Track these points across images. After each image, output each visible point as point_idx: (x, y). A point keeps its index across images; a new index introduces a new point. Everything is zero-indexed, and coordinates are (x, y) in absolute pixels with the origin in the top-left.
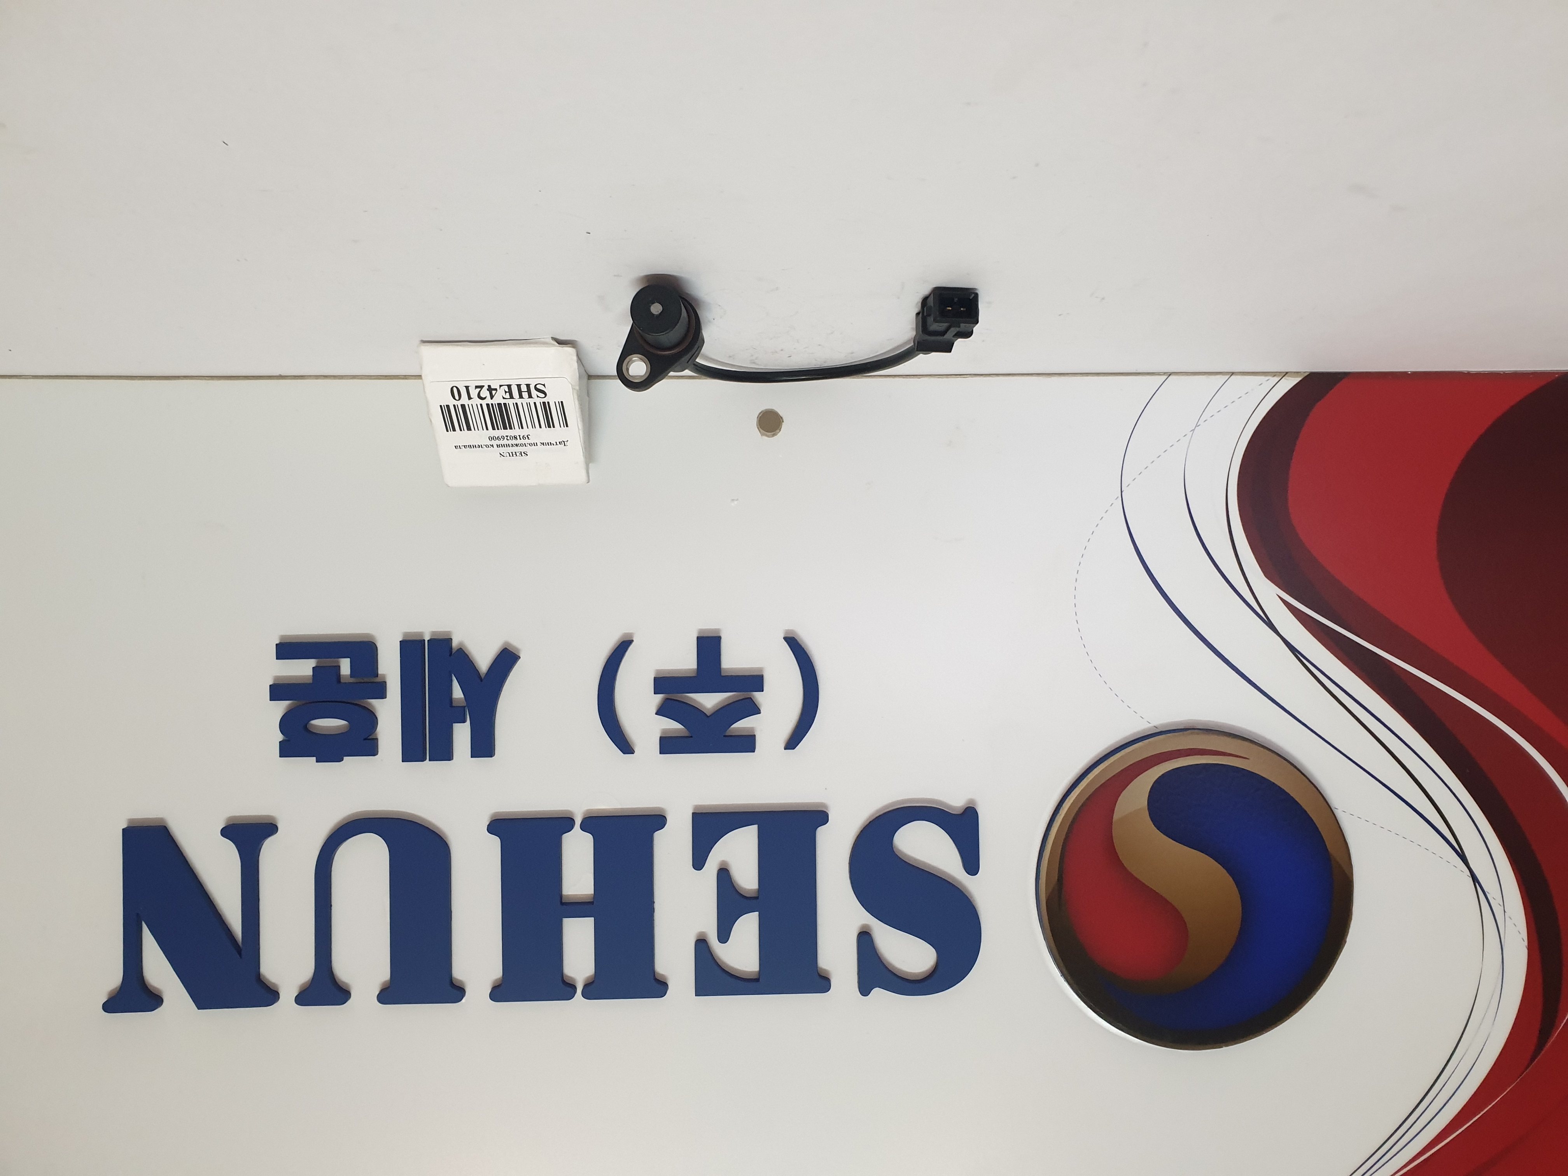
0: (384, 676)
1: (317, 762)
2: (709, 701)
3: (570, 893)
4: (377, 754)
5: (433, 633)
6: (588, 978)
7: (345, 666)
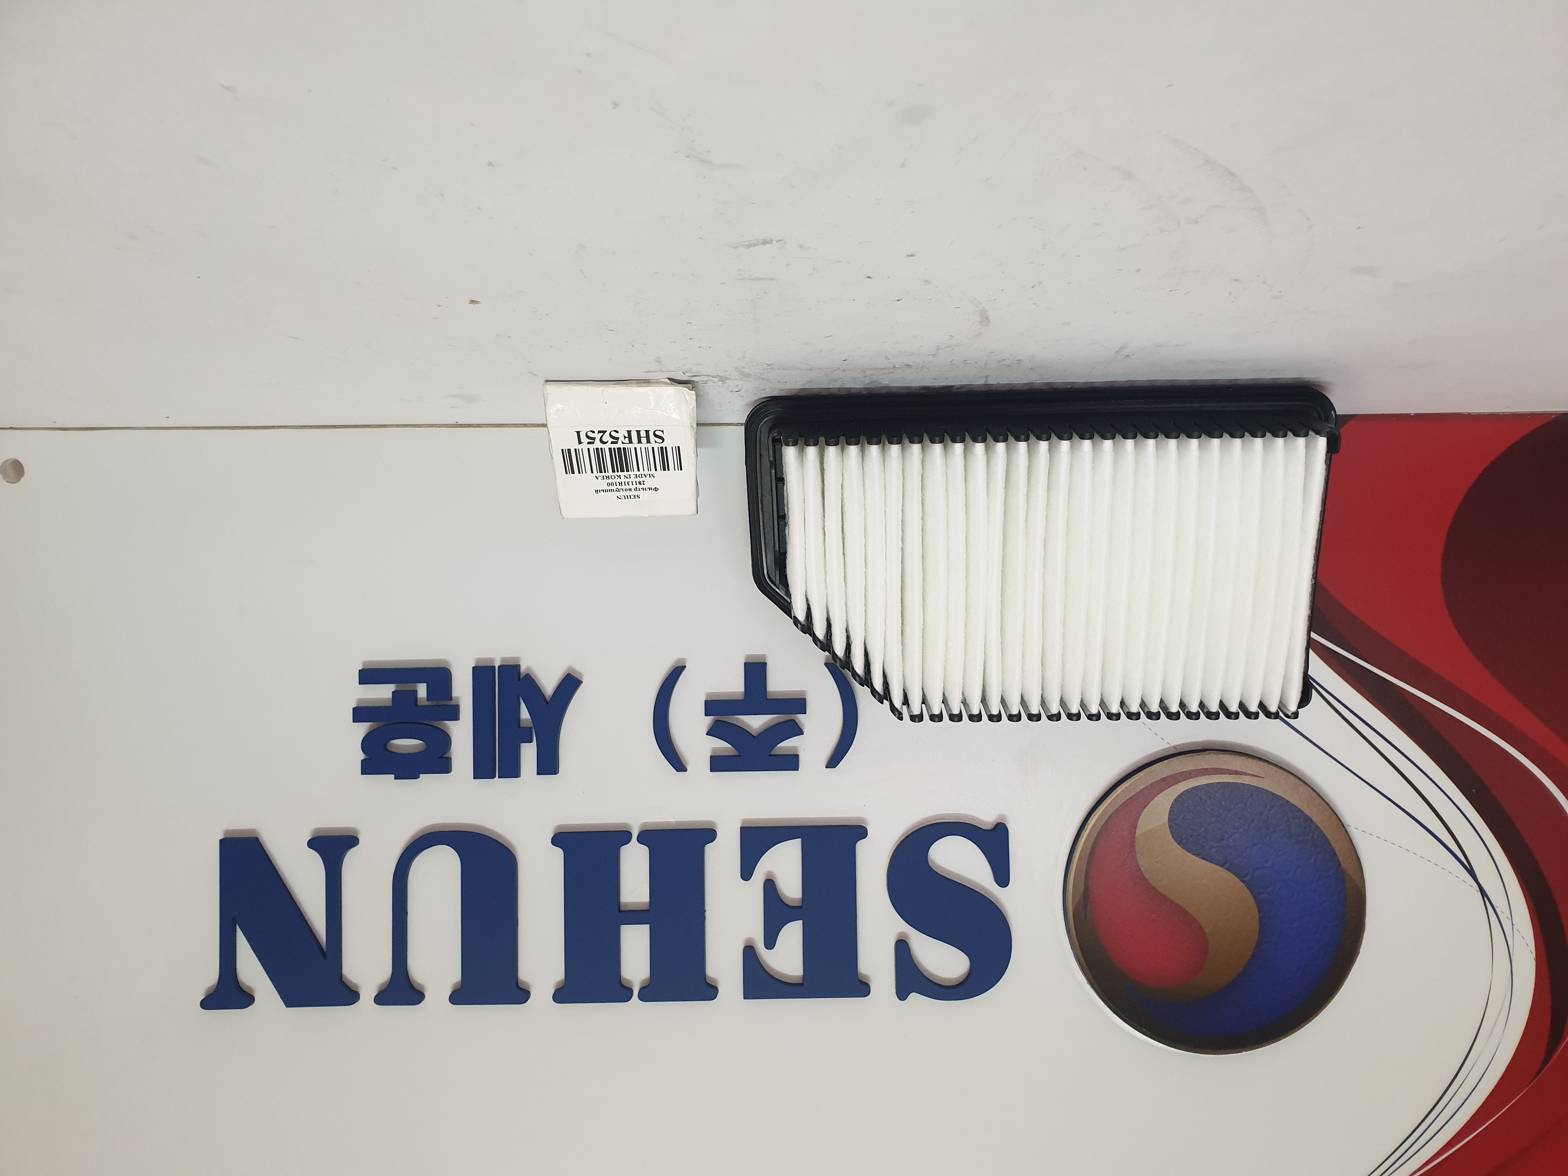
0: (458, 698)
1: (395, 779)
2: (756, 722)
3: (627, 901)
4: (451, 771)
5: (503, 659)
6: (643, 981)
7: (422, 690)
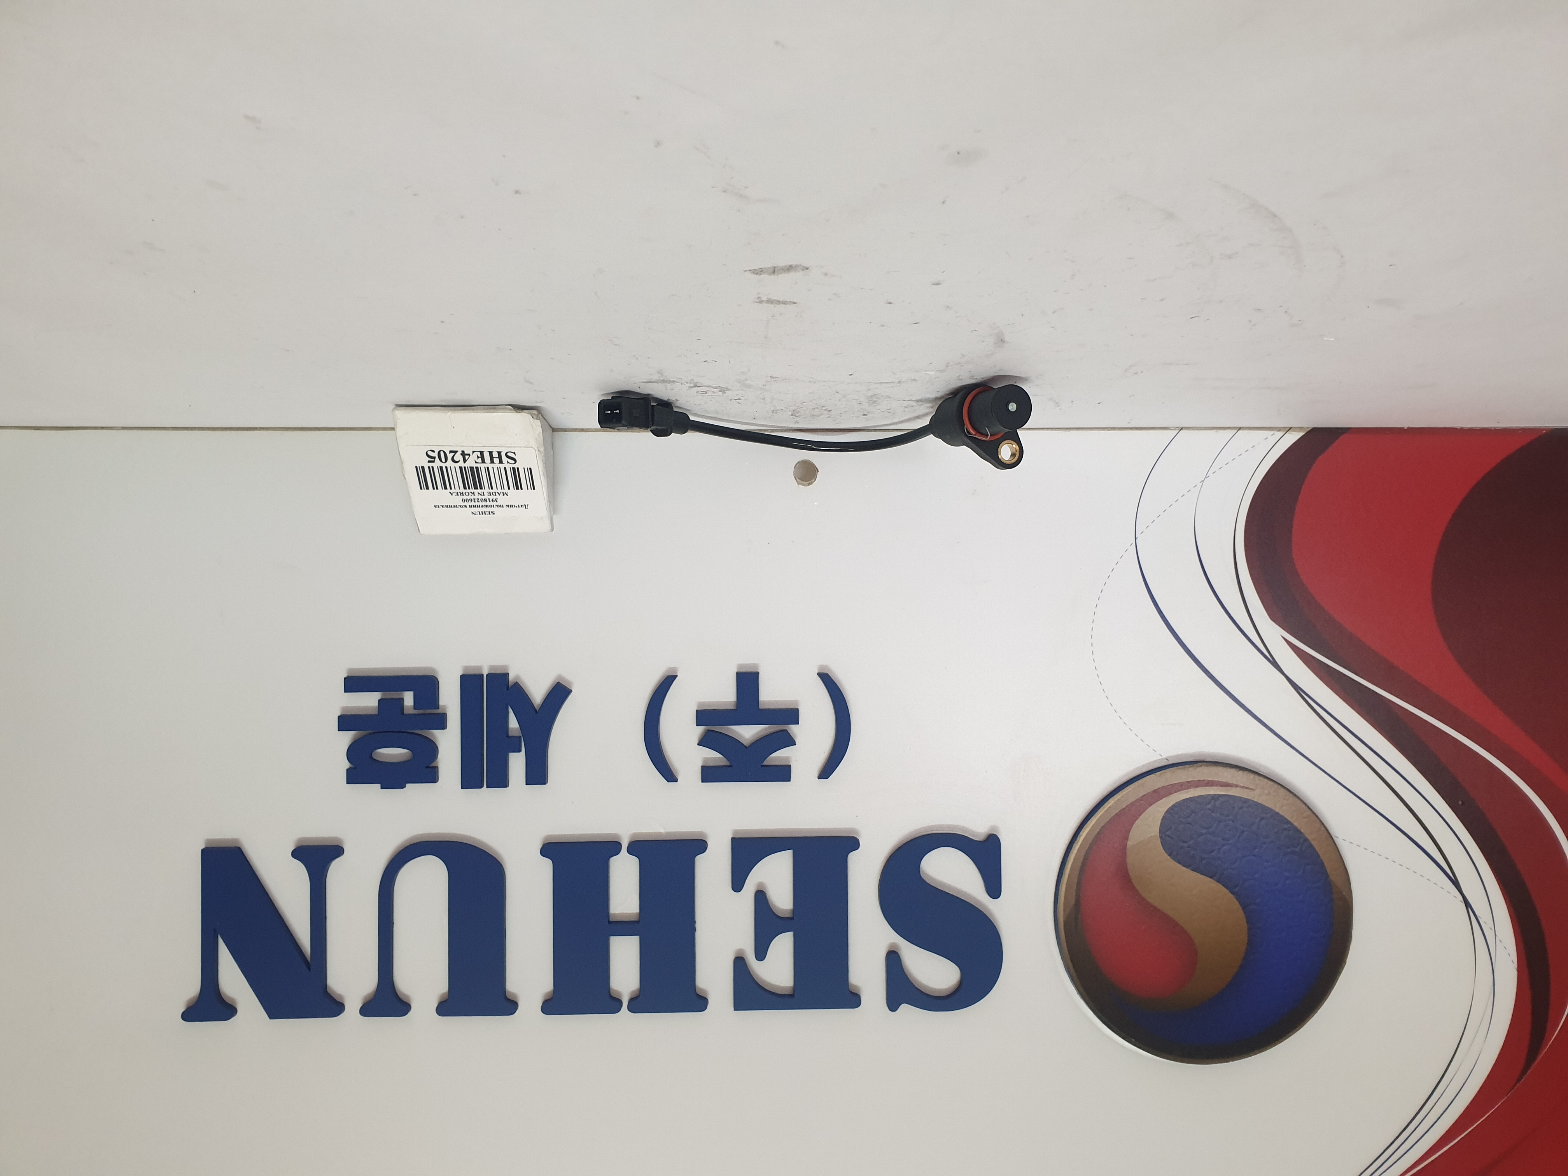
0: (445, 707)
1: (381, 788)
2: (747, 733)
3: (617, 912)
4: (438, 781)
5: (491, 667)
6: (633, 992)
7: (408, 699)
